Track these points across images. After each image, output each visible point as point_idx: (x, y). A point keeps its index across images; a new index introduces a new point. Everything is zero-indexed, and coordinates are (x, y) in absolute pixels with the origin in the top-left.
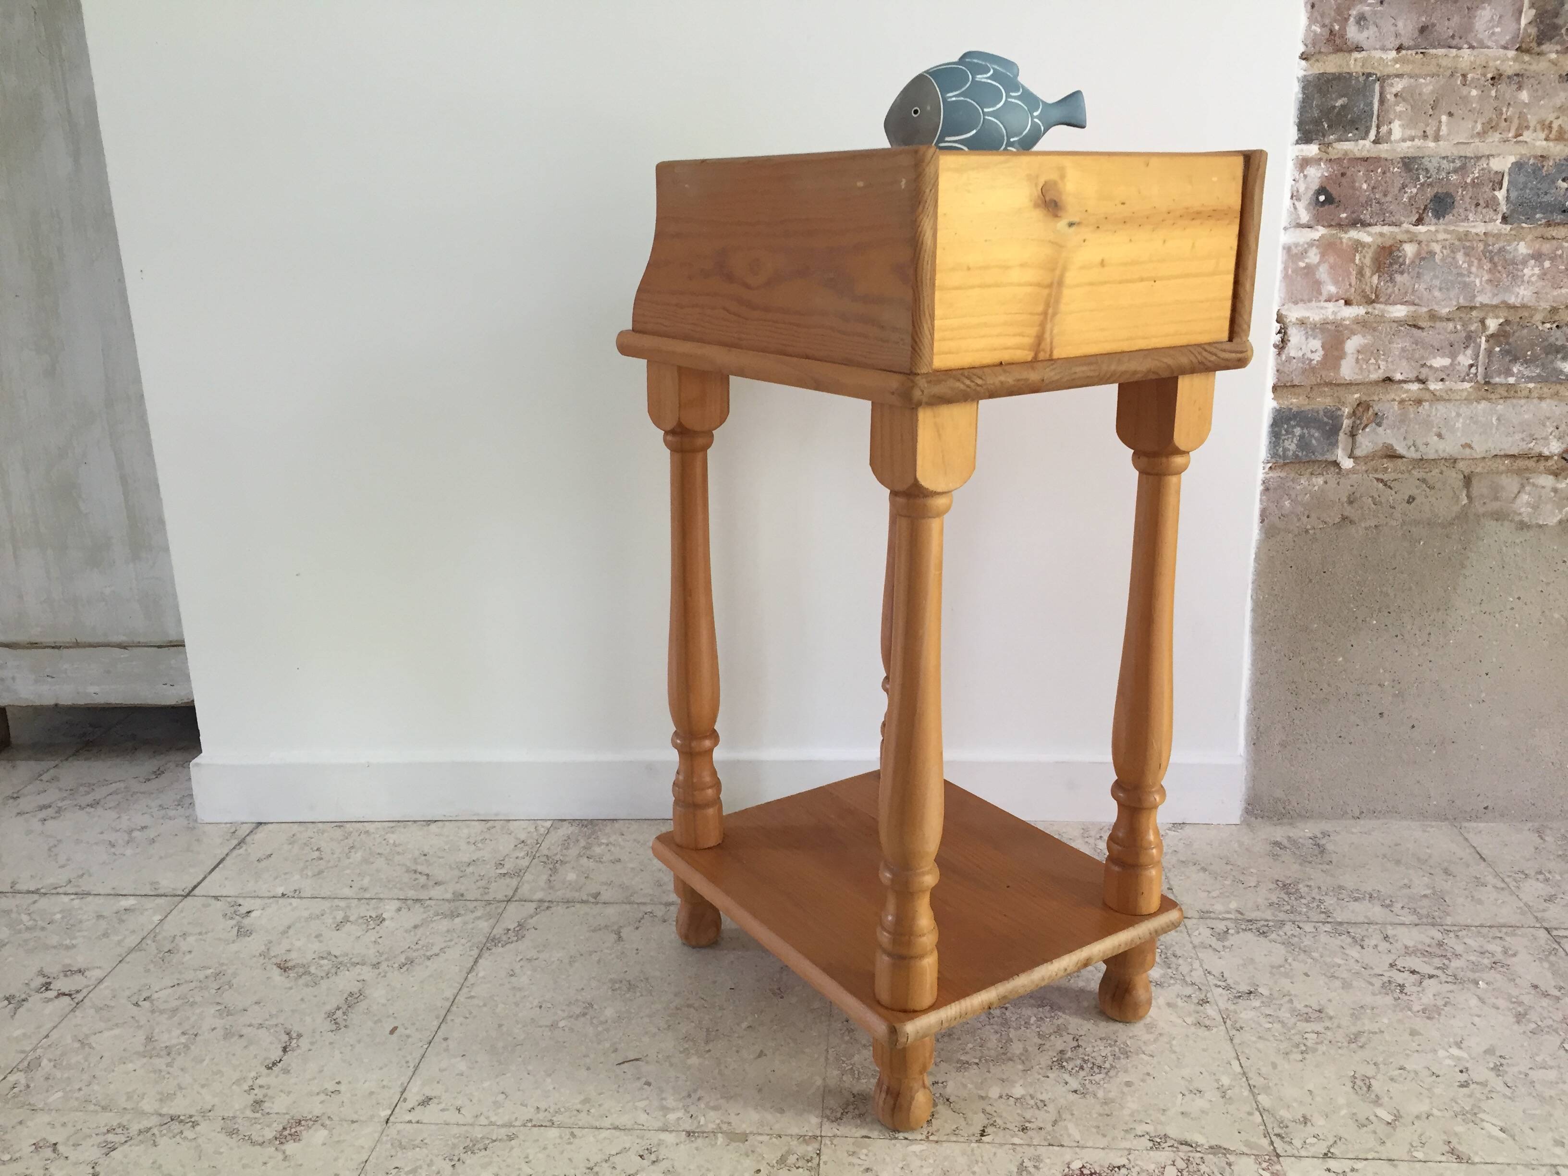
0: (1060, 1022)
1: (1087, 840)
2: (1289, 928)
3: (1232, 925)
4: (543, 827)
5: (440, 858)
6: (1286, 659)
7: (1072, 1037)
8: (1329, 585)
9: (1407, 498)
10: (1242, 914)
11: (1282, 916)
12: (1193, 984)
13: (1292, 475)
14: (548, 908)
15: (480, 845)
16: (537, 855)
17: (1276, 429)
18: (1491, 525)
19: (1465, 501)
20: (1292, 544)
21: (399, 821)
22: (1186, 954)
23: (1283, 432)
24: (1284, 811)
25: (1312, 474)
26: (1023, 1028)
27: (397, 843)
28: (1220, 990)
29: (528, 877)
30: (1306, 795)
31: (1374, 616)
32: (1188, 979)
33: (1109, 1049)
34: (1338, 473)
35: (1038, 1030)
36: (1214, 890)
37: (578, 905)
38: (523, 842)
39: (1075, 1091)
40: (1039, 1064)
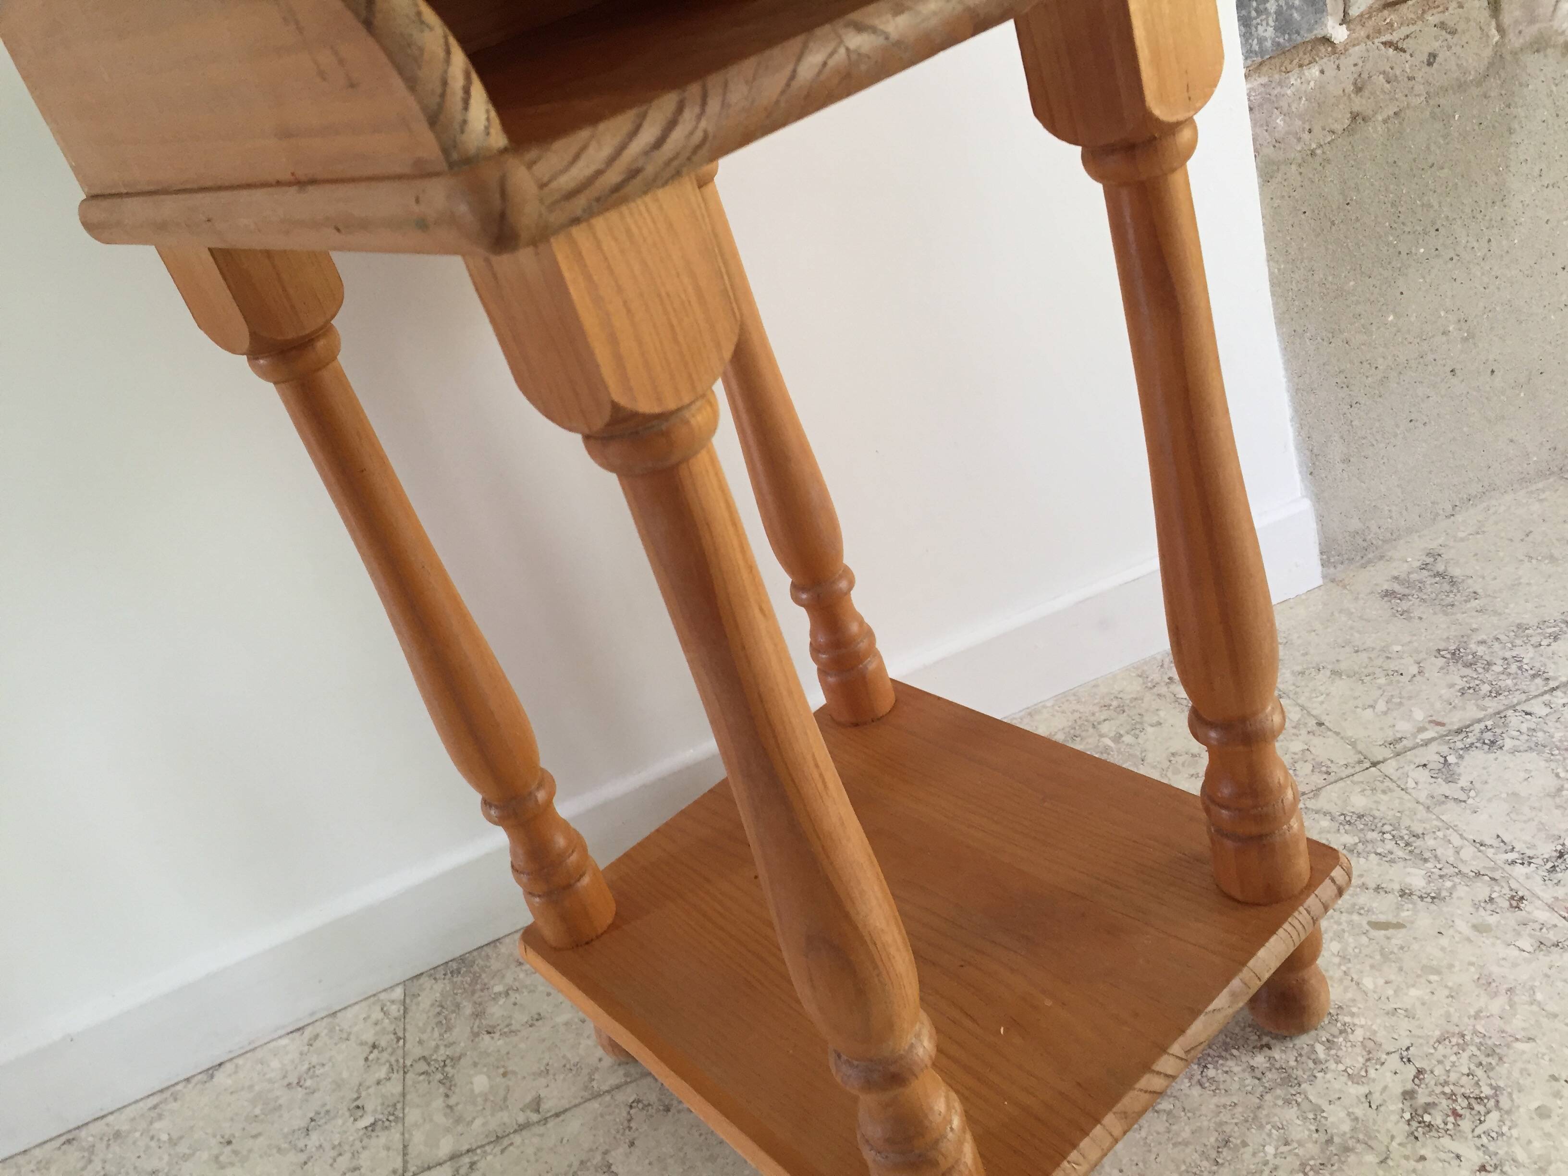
0: (1359, 1034)
1: (1155, 690)
2: (1514, 719)
3: (1444, 749)
4: (393, 1002)
5: (255, 1137)
6: (1325, 343)
7: (1396, 1056)
8: (1357, 219)
9: (1425, 58)
10: (1442, 724)
11: (1492, 705)
12: (1478, 874)
13: (1277, 77)
14: (472, 1165)
15: (309, 1083)
16: (408, 1063)
17: (1244, 12)
18: (1531, 60)
19: (1497, 38)
20: (1299, 178)
21: (161, 1091)
22: (1428, 826)
23: (1254, 14)
24: (1365, 544)
25: (1301, 66)
26: (1320, 1075)
27: (175, 1136)
28: (1519, 871)
29: (413, 1115)
30: (1387, 512)
31: (1421, 242)
32: (1465, 870)
33: (1465, 1055)
34: (1334, 53)
35: (1341, 1067)
36: (1376, 701)
37: (517, 1139)
38: (374, 1046)
39: (1483, 1168)
40: (1393, 1138)
